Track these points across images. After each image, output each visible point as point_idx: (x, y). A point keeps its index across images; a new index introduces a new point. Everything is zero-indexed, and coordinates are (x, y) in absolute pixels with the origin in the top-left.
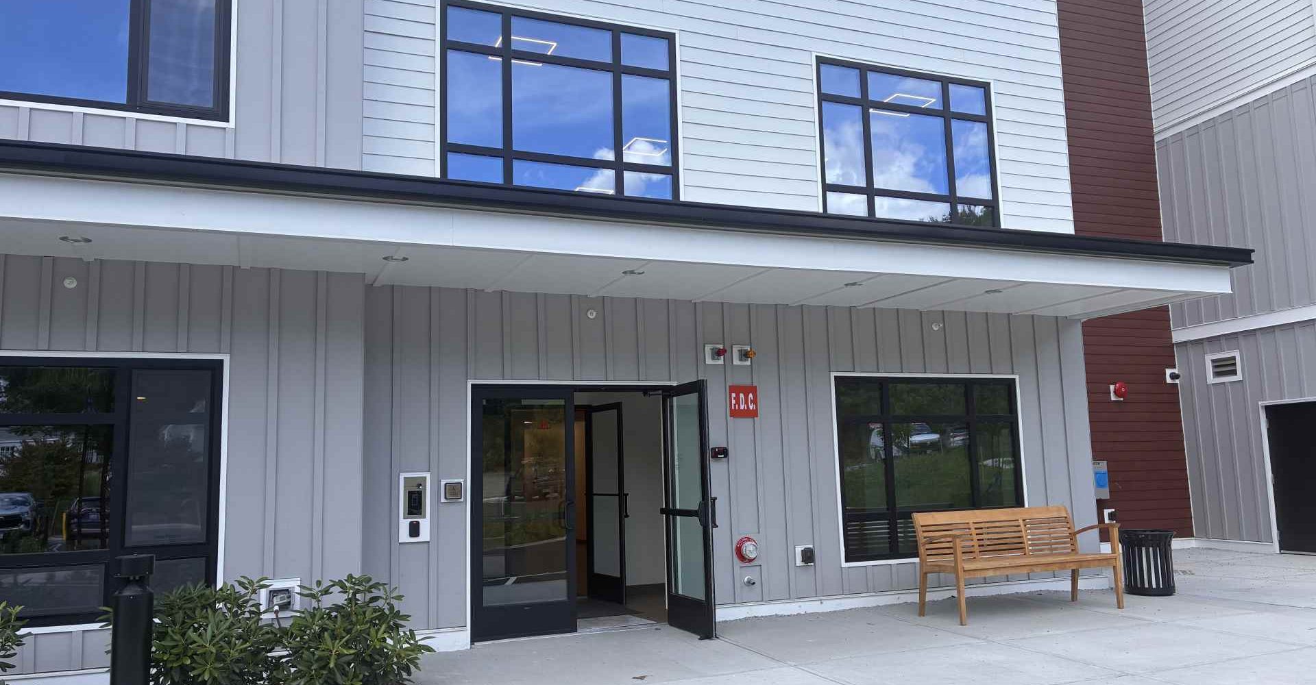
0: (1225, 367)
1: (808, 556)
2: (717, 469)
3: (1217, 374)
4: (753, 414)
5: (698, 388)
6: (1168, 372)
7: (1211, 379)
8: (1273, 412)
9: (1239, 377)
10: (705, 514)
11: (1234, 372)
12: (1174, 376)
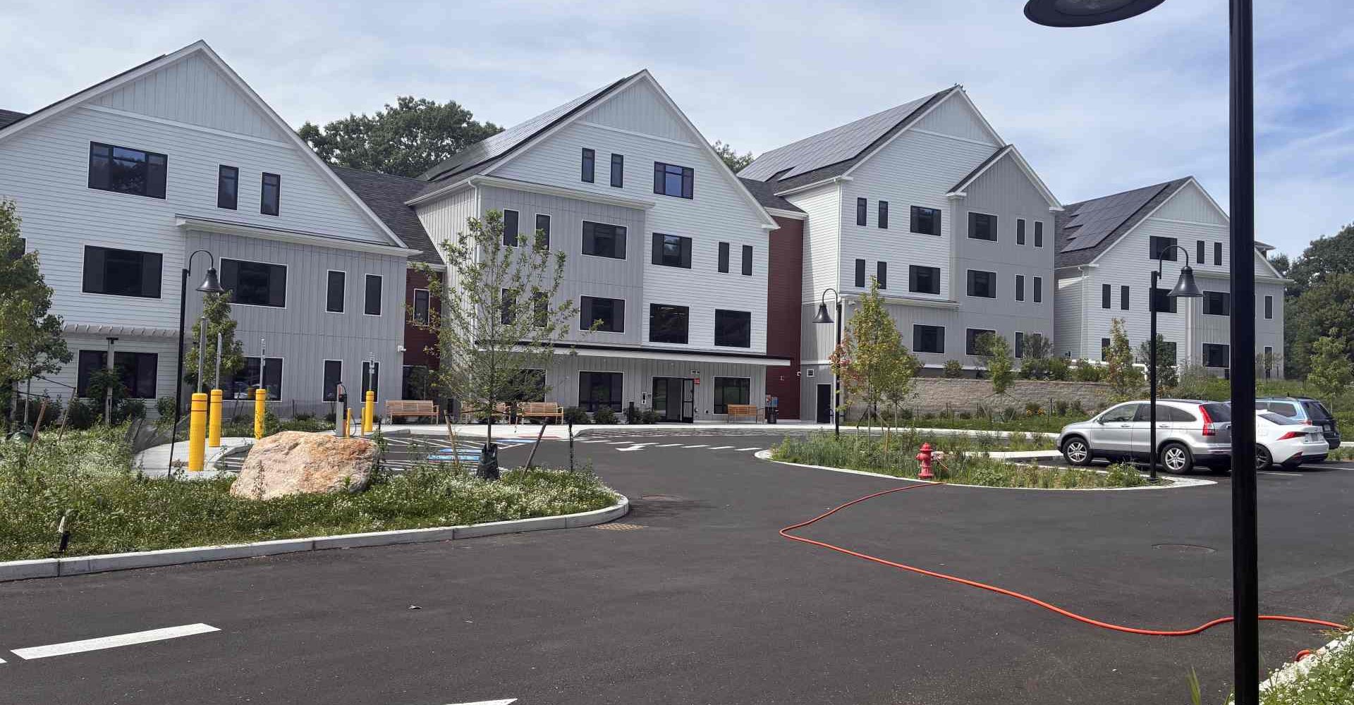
0: (811, 373)
1: (707, 412)
2: (694, 393)
3: (809, 375)
4: (699, 384)
5: (691, 379)
7: (808, 376)
8: (819, 386)
11: (812, 375)
12: (799, 374)
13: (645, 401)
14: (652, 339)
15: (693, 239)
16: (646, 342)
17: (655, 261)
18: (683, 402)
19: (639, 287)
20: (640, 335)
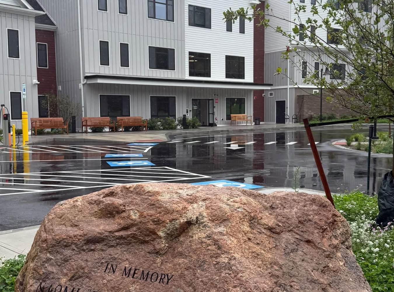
0: (271, 94)
1: (222, 119)
2: (214, 108)
4: (217, 102)
5: (213, 100)
6: (263, 94)
7: (269, 96)
8: (277, 102)
9: (273, 96)
10: (213, 114)
11: (272, 95)
12: (264, 95)
13: (188, 114)
14: (191, 74)
15: (212, 9)
16: (188, 77)
17: (190, 24)
18: (209, 114)
19: (182, 40)
20: (183, 73)
